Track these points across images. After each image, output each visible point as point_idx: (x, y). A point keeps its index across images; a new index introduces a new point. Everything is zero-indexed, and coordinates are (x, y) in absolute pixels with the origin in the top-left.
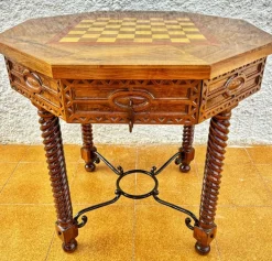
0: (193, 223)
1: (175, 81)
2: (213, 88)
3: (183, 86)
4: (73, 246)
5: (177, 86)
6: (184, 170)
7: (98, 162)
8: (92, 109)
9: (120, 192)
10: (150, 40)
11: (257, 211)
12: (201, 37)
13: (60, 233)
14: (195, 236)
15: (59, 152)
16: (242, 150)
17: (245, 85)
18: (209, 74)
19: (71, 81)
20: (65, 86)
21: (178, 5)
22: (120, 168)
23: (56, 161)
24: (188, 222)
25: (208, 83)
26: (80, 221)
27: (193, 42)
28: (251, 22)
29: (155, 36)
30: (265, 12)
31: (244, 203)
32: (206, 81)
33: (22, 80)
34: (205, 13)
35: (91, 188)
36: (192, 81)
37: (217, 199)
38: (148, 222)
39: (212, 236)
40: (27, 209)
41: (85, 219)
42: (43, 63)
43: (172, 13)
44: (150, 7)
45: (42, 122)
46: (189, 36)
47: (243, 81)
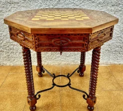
0: (86, 97)
1: (78, 34)
2: (93, 37)
3: (82, 36)
4: (34, 108)
5: (79, 36)
6: (82, 75)
7: (44, 72)
8: (46, 46)
9: (54, 84)
10: (68, 19)
11: (114, 92)
12: (88, 18)
13: (29, 102)
14: (87, 102)
15: (30, 65)
16: (106, 67)
17: (106, 36)
18: (92, 31)
19: (38, 35)
20: (35, 37)
21: (77, 5)
22: (54, 74)
23: (28, 69)
24: (84, 96)
25: (91, 35)
26: (37, 97)
27: (85, 20)
28: (107, 12)
29: (69, 18)
30: (113, 8)
31: (108, 89)
32: (90, 34)
33: (16, 35)
34: (88, 9)
35: (41, 84)
36: (85, 34)
37: (96, 87)
38: (67, 98)
39: (95, 102)
40: (13, 93)
41: (40, 96)
42: (27, 27)
43: (74, 9)
44: (65, 7)
45: (23, 53)
46: (83, 18)
47: (105, 35)
